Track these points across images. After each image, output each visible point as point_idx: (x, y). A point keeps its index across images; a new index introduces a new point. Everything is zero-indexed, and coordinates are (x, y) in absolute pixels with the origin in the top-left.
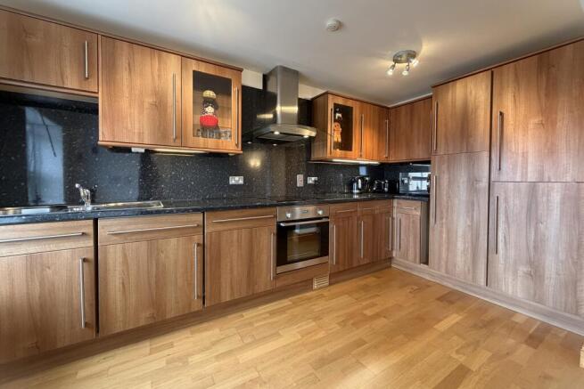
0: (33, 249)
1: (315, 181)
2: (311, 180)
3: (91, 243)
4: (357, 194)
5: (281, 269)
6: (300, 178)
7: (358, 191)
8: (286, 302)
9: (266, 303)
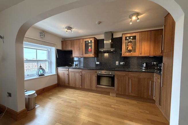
0: (64, 72)
1: (123, 64)
2: (122, 63)
3: (68, 72)
4: (144, 69)
5: (98, 86)
6: (117, 63)
7: (144, 68)
8: (100, 95)
9: (91, 92)
